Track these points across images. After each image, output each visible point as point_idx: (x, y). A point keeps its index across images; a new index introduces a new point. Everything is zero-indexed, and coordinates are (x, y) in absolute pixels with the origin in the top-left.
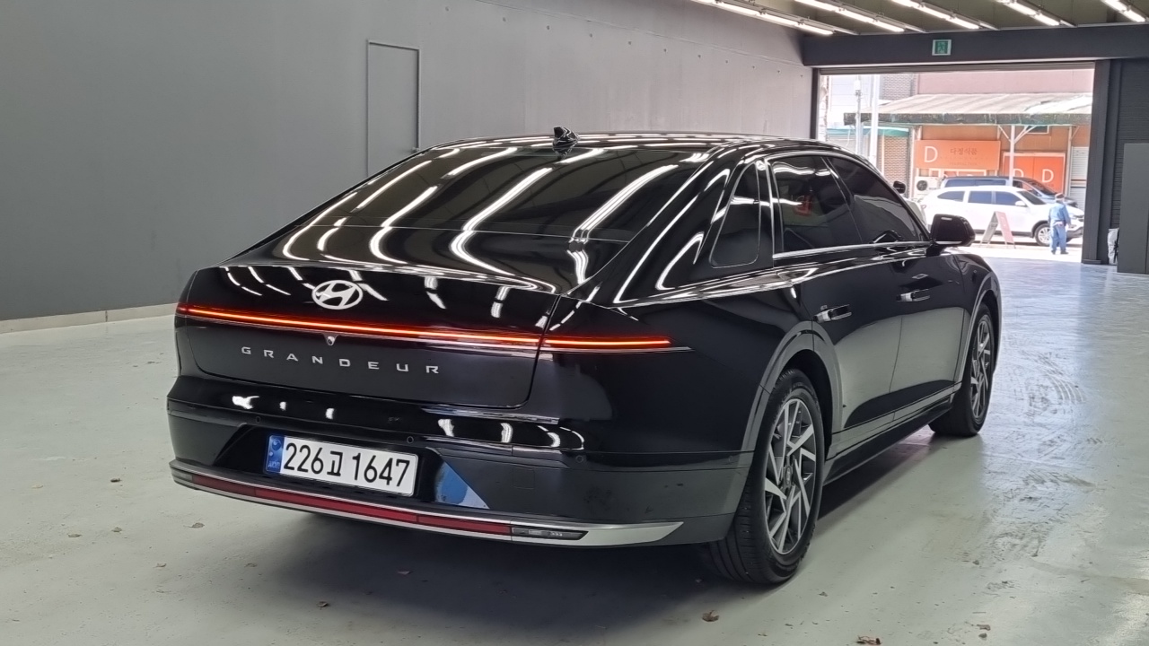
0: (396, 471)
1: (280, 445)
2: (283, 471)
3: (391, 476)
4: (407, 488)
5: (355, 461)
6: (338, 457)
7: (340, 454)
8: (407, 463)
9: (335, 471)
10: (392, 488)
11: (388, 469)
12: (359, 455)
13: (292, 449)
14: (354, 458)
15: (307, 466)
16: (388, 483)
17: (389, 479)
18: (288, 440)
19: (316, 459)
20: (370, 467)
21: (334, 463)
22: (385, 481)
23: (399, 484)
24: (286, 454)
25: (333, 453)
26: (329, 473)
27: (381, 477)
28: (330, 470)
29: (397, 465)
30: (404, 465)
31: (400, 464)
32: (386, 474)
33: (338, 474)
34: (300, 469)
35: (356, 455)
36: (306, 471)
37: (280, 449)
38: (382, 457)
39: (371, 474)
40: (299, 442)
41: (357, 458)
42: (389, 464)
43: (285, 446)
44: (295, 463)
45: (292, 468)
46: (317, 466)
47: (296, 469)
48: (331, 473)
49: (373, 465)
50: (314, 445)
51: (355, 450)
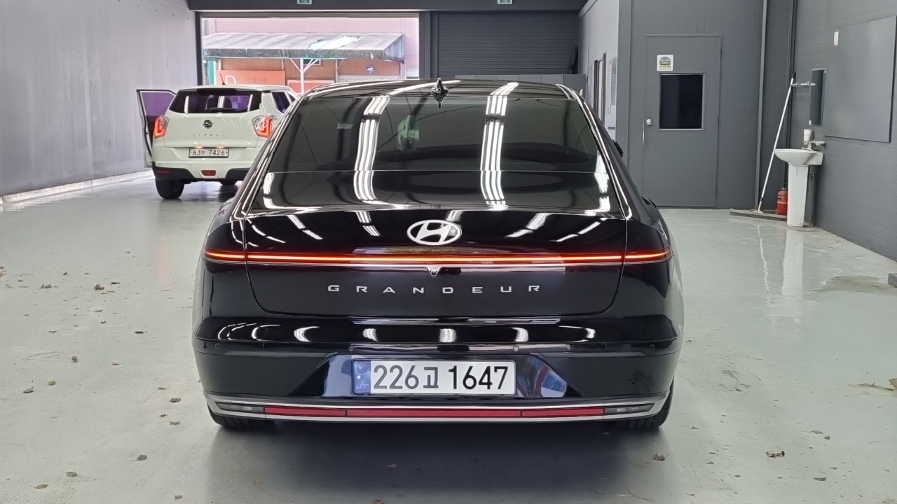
0: (495, 377)
1: (369, 368)
2: (374, 391)
3: (491, 381)
4: (509, 388)
5: (452, 374)
6: (433, 372)
7: (436, 369)
8: (506, 368)
9: (432, 383)
10: (494, 391)
11: (486, 376)
12: (455, 368)
13: (381, 371)
14: (450, 371)
15: (401, 382)
16: (489, 388)
17: (489, 384)
18: (374, 364)
19: (410, 376)
20: (468, 376)
21: (429, 377)
22: (486, 386)
23: (499, 387)
24: (374, 377)
25: (427, 369)
26: (425, 387)
27: (481, 383)
28: (426, 384)
29: (496, 371)
30: (503, 370)
31: (498, 370)
32: (485, 380)
33: (436, 386)
34: (393, 386)
35: (452, 368)
36: (401, 387)
37: (368, 372)
38: (479, 368)
39: (470, 382)
40: (389, 364)
41: (454, 370)
42: (488, 371)
43: (373, 368)
44: (388, 381)
45: (385, 387)
46: (412, 382)
47: (388, 387)
48: (429, 386)
49: (470, 374)
50: (406, 365)
51: (451, 364)
